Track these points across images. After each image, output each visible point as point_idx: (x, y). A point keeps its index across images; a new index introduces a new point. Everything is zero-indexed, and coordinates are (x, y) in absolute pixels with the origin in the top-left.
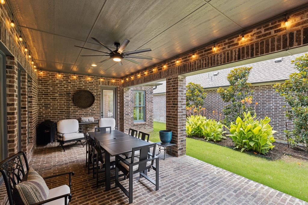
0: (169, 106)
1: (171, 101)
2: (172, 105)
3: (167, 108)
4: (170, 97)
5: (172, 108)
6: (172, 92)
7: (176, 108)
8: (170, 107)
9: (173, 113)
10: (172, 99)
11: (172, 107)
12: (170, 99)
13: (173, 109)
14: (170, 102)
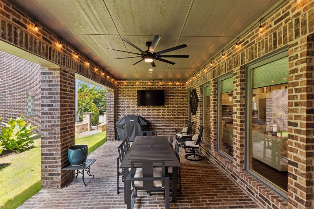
0: (65, 111)
1: (68, 104)
2: (69, 111)
3: (62, 115)
4: (67, 99)
5: (69, 115)
6: (69, 91)
7: (73, 114)
8: (66, 113)
9: (70, 122)
10: (69, 102)
11: (69, 113)
12: (66, 101)
13: (71, 116)
14: (66, 106)
